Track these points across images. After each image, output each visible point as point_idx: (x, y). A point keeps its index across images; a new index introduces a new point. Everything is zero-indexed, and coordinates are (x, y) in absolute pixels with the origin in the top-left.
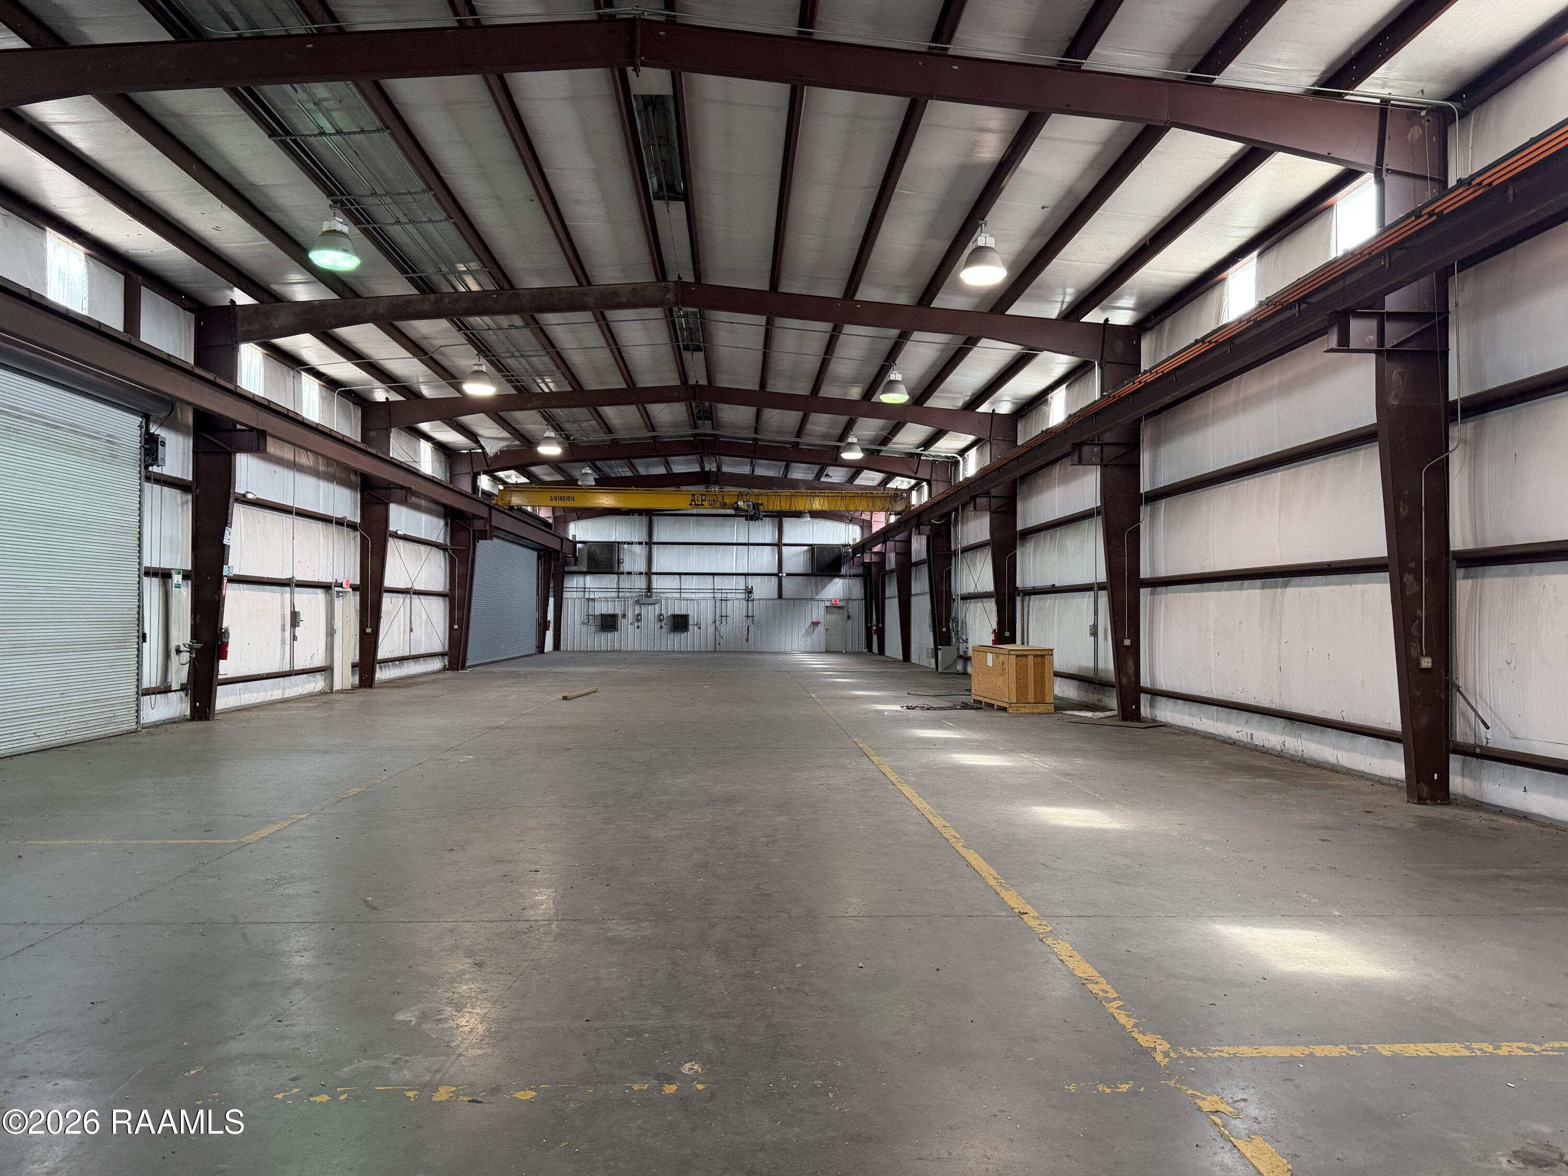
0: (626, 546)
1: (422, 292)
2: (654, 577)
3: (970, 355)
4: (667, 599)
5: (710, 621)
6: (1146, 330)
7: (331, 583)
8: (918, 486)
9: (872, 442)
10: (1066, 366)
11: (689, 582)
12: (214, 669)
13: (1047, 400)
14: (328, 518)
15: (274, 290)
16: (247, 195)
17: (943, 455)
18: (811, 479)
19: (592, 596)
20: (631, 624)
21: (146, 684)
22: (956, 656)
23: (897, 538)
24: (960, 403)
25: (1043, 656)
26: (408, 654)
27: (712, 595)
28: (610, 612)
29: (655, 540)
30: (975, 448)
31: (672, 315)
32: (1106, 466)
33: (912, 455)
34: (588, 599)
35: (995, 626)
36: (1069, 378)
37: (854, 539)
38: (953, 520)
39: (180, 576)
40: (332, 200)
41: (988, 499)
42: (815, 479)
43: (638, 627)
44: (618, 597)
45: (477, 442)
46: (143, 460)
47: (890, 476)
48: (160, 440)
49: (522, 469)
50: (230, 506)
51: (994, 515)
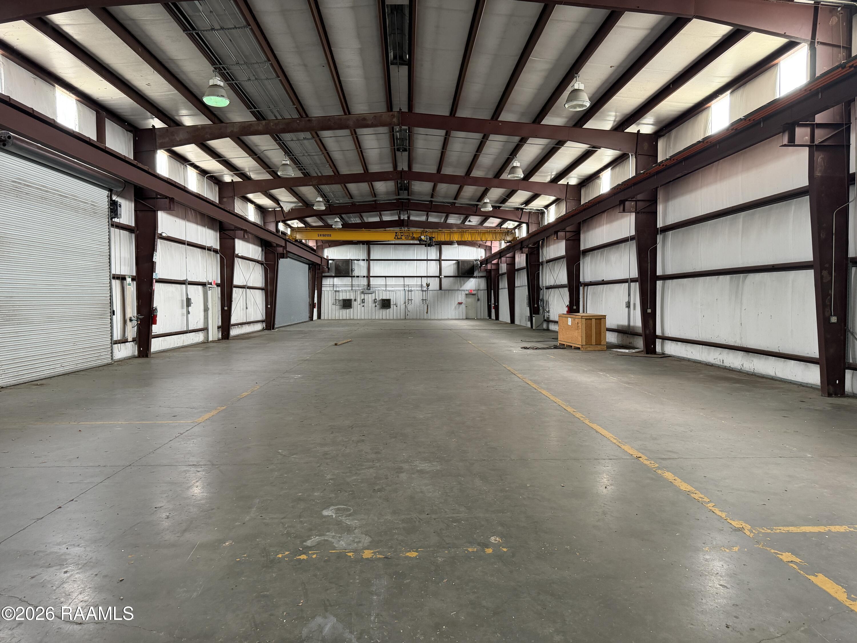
0: (356, 262)
1: (258, 119)
2: (371, 279)
3: (559, 151)
4: (379, 290)
5: (402, 302)
6: (661, 136)
7: (206, 282)
8: (519, 226)
9: (497, 202)
10: (612, 157)
11: (390, 281)
12: (149, 330)
13: (599, 176)
14: (203, 246)
15: (177, 120)
16: (167, 65)
17: (535, 208)
18: (459, 223)
19: (338, 289)
20: (359, 304)
21: (115, 338)
22: (543, 320)
23: (508, 255)
24: (548, 179)
25: (600, 319)
26: (245, 321)
27: (403, 288)
28: (348, 298)
29: (371, 258)
30: (555, 204)
31: (393, 131)
32: (638, 213)
33: (517, 209)
34: (336, 291)
35: (567, 303)
36: (614, 163)
37: (481, 257)
38: (540, 245)
39: (130, 279)
40: (214, 68)
41: (564, 233)
42: (461, 223)
43: (363, 306)
44: (352, 290)
45: (279, 204)
46: (110, 215)
47: (504, 221)
48: (118, 204)
49: (301, 219)
50: (156, 241)
51: (567, 242)
